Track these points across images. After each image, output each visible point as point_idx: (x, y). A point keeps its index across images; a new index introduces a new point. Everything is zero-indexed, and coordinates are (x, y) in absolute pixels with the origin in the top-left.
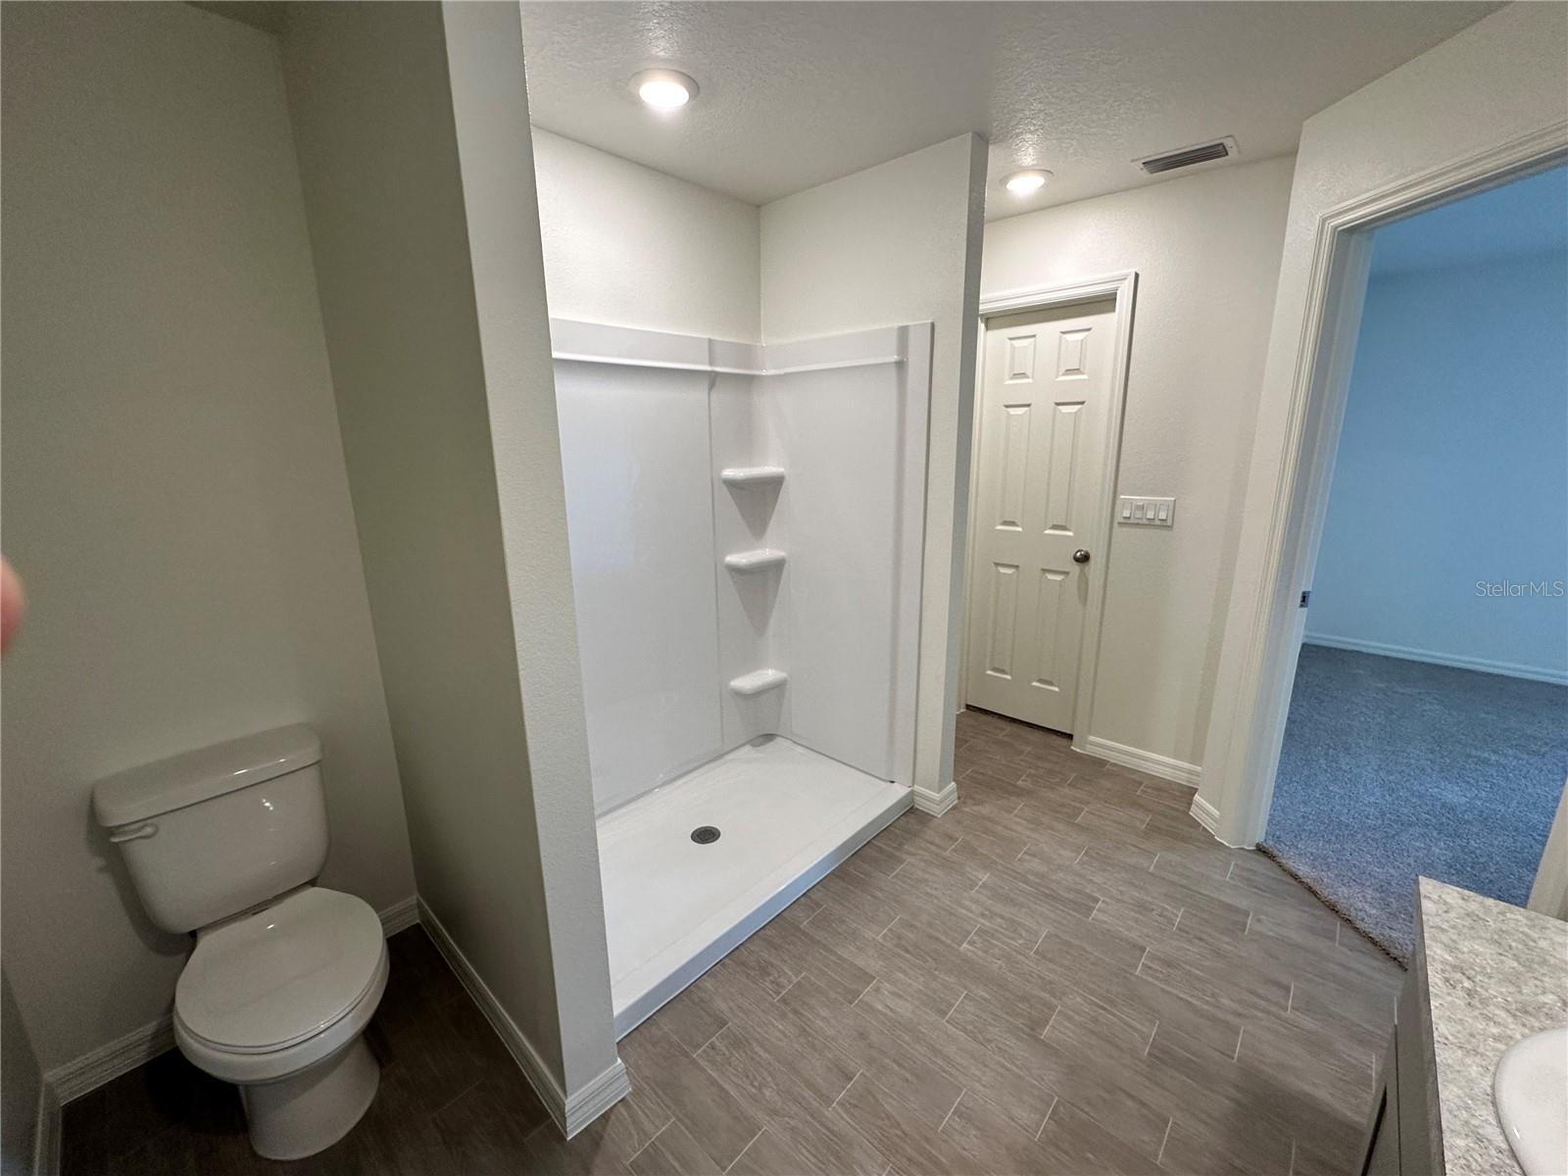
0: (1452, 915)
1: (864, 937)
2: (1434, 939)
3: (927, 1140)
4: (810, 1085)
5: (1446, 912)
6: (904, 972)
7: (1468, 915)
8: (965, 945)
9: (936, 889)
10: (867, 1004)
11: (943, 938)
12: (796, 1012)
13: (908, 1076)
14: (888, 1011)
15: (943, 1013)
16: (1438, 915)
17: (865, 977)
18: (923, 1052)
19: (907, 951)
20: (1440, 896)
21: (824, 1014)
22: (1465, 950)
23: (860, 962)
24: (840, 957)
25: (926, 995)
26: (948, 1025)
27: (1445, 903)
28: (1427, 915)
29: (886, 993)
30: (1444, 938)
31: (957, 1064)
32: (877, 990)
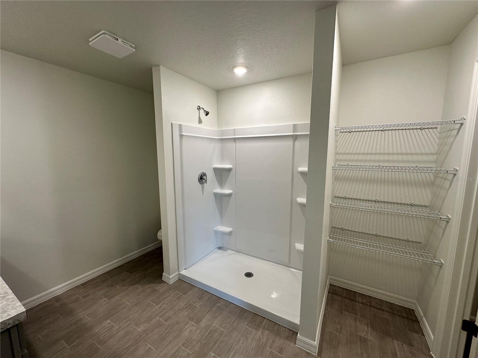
0: (10, 308)
1: (214, 320)
2: (13, 298)
3: (145, 340)
4: (166, 313)
5: (13, 307)
6: (200, 333)
7: (6, 311)
8: (213, 354)
9: (243, 343)
10: (188, 323)
11: (216, 346)
12: (186, 307)
13: (163, 335)
14: (185, 329)
15: (183, 345)
16: (15, 304)
17: (198, 322)
18: (170, 339)
19: (209, 334)
20: (16, 309)
21: (185, 313)
22: (4, 302)
23: (204, 320)
24: (205, 315)
25: (190, 340)
26: (179, 346)
27: (14, 309)
28: (18, 302)
29: (191, 328)
30: (10, 300)
31: (164, 349)
32: (193, 326)
